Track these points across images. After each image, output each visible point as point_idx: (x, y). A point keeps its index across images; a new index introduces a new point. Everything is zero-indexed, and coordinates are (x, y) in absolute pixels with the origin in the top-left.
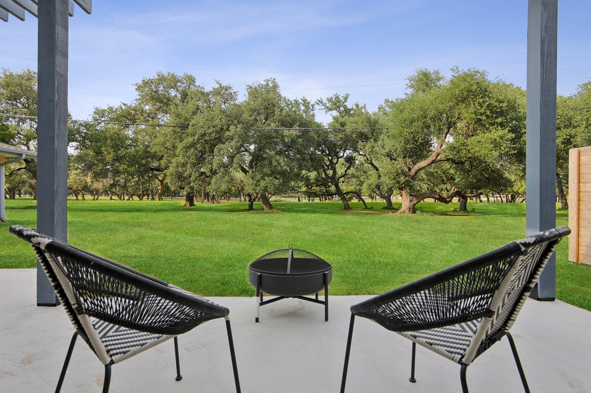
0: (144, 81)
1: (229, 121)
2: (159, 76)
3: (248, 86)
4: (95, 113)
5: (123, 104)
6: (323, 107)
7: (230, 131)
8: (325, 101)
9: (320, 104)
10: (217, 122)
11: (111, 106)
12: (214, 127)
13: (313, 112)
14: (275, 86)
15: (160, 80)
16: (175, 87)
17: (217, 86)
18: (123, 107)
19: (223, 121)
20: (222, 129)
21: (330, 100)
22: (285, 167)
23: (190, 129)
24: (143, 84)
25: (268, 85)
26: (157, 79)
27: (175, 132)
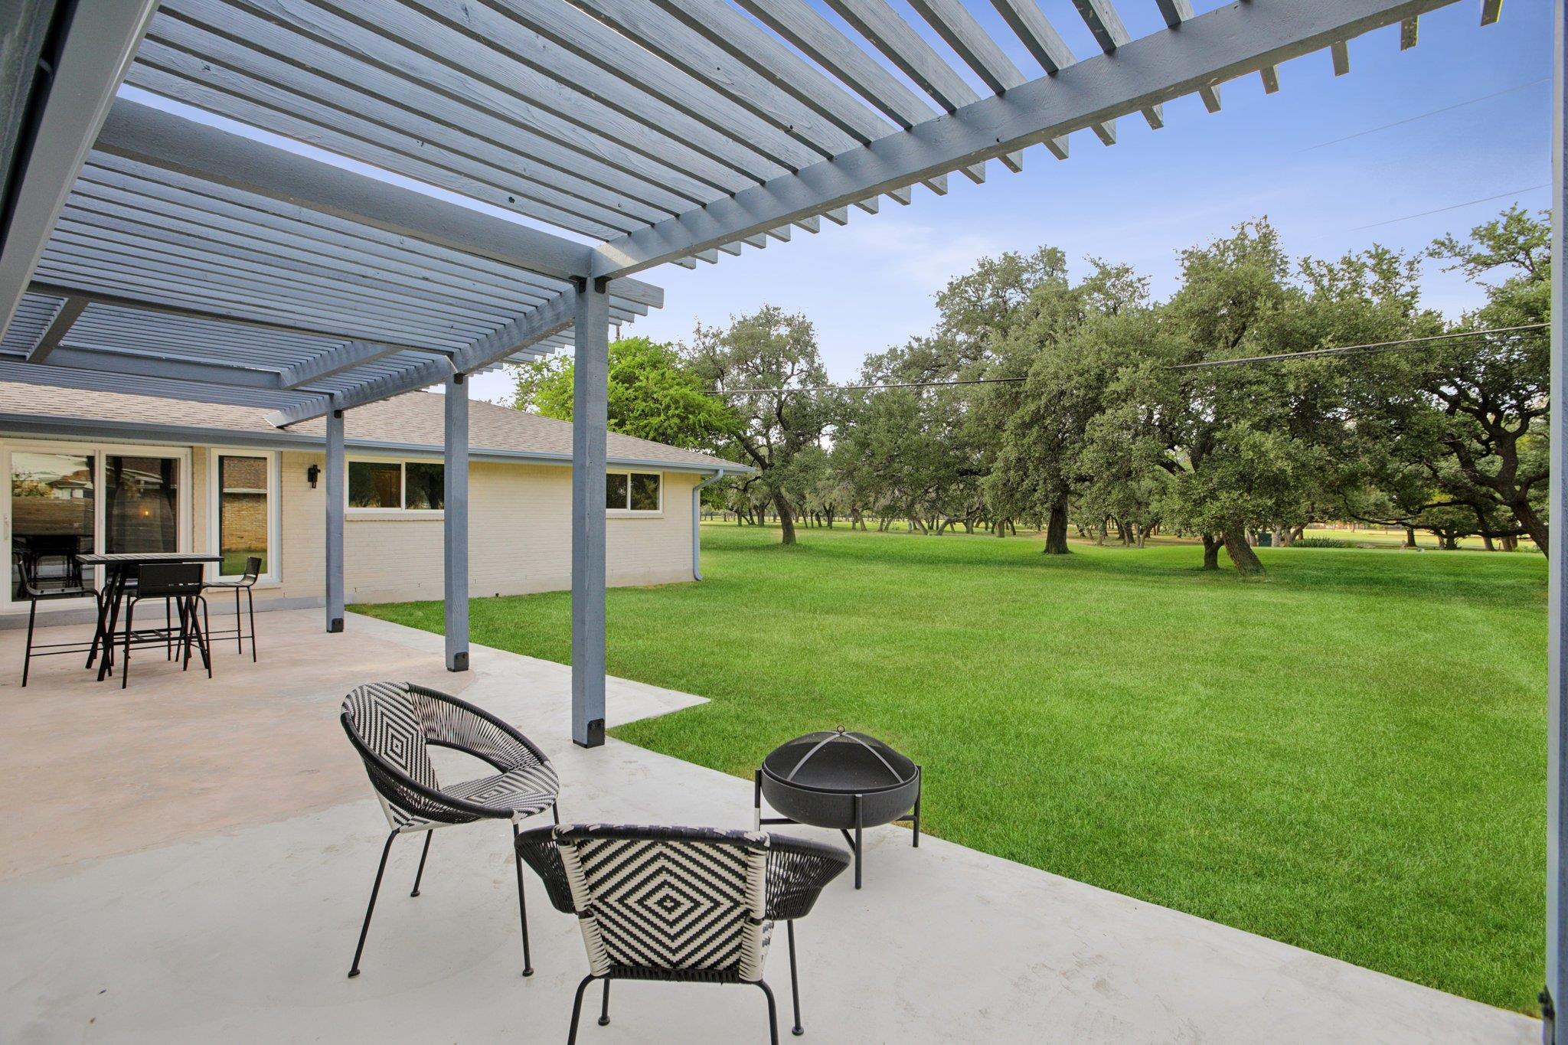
0: (951, 283)
1: (1118, 355)
2: (982, 266)
3: (1184, 252)
4: (865, 364)
5: (914, 338)
6: (1459, 260)
7: (1118, 379)
8: (1463, 239)
9: (1445, 253)
10: (1089, 361)
11: (892, 346)
12: (1081, 375)
13: (1414, 283)
14: (1267, 239)
15: (987, 273)
16: (1017, 283)
17: (1095, 272)
18: (915, 345)
19: (1103, 356)
20: (1100, 378)
21: (1485, 234)
22: (1279, 464)
23: (1028, 385)
24: (949, 290)
25: (1243, 236)
26: (978, 275)
27: (999, 396)
